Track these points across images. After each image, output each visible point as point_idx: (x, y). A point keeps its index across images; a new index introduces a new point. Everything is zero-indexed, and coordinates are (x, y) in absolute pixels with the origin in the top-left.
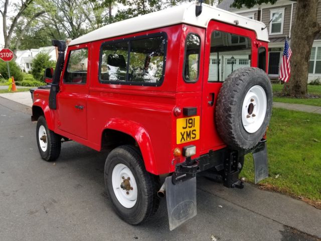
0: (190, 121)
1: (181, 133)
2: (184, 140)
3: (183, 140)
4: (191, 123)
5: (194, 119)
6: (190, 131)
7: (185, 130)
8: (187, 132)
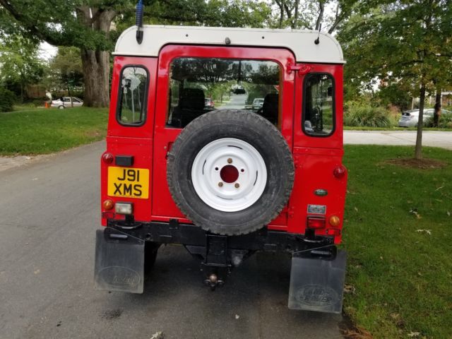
0: (132, 173)
1: (115, 184)
2: (121, 193)
3: (118, 193)
4: (134, 176)
5: (138, 171)
6: (131, 186)
7: (123, 182)
8: (125, 185)
